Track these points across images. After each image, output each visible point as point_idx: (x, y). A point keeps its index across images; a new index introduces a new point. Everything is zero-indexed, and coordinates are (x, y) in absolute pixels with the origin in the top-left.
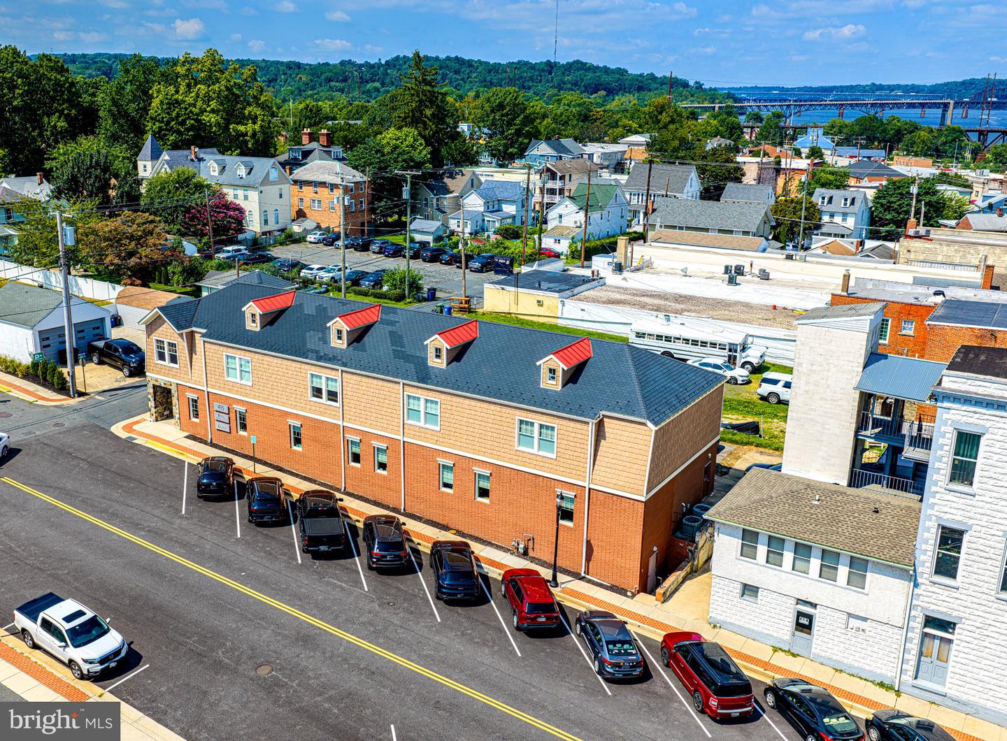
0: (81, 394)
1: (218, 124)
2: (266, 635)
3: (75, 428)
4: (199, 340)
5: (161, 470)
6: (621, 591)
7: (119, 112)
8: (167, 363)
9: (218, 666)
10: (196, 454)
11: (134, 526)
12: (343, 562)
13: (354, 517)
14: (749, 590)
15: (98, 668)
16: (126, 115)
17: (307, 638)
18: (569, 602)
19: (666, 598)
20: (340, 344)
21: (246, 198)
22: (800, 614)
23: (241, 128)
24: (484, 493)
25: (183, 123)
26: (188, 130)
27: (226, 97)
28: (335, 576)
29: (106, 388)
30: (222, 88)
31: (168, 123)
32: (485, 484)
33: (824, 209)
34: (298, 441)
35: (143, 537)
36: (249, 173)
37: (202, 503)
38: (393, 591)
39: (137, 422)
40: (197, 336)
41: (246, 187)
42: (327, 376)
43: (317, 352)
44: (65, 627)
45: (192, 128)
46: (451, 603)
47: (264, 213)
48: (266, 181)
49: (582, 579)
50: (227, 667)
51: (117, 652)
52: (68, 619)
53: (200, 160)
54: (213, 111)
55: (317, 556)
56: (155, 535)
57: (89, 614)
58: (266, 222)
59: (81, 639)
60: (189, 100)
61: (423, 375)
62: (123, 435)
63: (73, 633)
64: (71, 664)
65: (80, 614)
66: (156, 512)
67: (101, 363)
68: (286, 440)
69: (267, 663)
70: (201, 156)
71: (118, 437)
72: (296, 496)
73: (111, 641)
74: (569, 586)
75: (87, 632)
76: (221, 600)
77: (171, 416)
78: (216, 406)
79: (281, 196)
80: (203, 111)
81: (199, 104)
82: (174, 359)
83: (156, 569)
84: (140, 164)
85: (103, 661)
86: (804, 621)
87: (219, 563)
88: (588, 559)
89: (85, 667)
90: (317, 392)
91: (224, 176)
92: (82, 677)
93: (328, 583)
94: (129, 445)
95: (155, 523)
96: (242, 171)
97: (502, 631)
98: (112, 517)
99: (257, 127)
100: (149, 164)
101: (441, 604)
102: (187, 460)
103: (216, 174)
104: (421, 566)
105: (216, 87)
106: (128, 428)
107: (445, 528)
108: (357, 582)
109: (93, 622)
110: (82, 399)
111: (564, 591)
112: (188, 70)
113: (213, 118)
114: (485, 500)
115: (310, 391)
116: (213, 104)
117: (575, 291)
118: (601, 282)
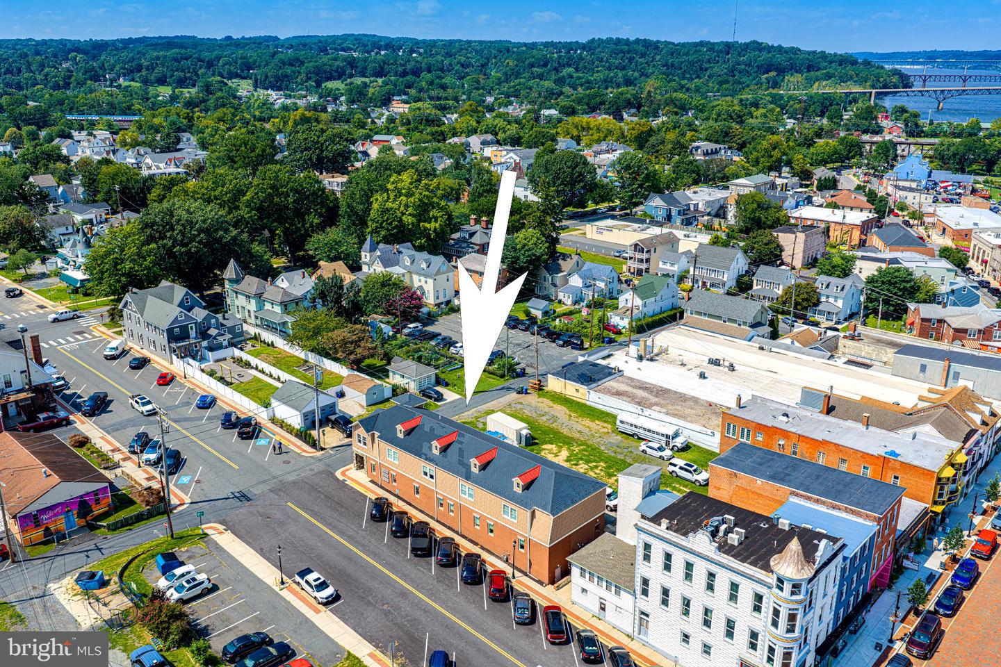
0: (323, 449)
1: (413, 223)
2: (389, 591)
3: (319, 472)
4: (376, 440)
5: (357, 501)
6: (540, 583)
7: (352, 211)
8: (362, 445)
9: (369, 603)
10: (373, 493)
11: (342, 534)
12: (426, 559)
13: (437, 535)
14: (584, 590)
15: (325, 601)
16: (356, 214)
17: (404, 594)
18: (517, 587)
19: (558, 588)
20: (436, 452)
21: (426, 282)
22: (601, 603)
23: (427, 225)
24: (491, 531)
25: (391, 223)
26: (394, 228)
27: (419, 205)
28: (422, 566)
29: (334, 445)
30: (417, 200)
31: (382, 223)
32: (492, 528)
33: (822, 292)
34: (418, 493)
35: (345, 540)
36: (428, 267)
37: (372, 522)
38: (444, 575)
39: (348, 470)
40: (376, 436)
41: (426, 276)
42: (430, 468)
43: (426, 455)
44: (314, 584)
45: (396, 227)
46: (466, 583)
47: (436, 292)
48: (438, 273)
49: (527, 575)
50: (371, 604)
51: (332, 595)
52: (315, 581)
53: (400, 252)
54: (410, 215)
55: (416, 556)
56: (351, 539)
57: (323, 579)
58: (438, 298)
59: (320, 588)
60: (395, 206)
61: (468, 476)
62: (341, 478)
63: (316, 586)
64: (315, 598)
65: (319, 579)
66: (352, 526)
67: (333, 427)
68: (412, 491)
69: (387, 604)
70: (401, 249)
71: (338, 479)
72: (414, 521)
73: (329, 591)
74: (520, 579)
75: (322, 586)
76: (375, 574)
77: (363, 468)
78: (383, 469)
79: (448, 280)
80: (403, 214)
81: (402, 209)
82: (365, 444)
83: (350, 557)
84: (363, 254)
85: (327, 598)
86: (603, 606)
87: (375, 556)
88: (530, 567)
89: (320, 600)
90: (426, 474)
91: (413, 266)
92: (319, 603)
93: (418, 569)
94: (342, 484)
95: (351, 533)
96: (424, 266)
97: (483, 597)
98: (333, 528)
99: (437, 225)
100: (368, 255)
101: (462, 583)
102: (369, 496)
103: (409, 264)
104: (459, 563)
105: (412, 199)
106: (343, 474)
107: (476, 544)
108: (431, 569)
109: (324, 582)
110: (323, 452)
111: (517, 582)
112: (395, 187)
113: (410, 219)
114: (491, 534)
115: (422, 473)
116: (410, 210)
117: (600, 383)
118: (620, 374)
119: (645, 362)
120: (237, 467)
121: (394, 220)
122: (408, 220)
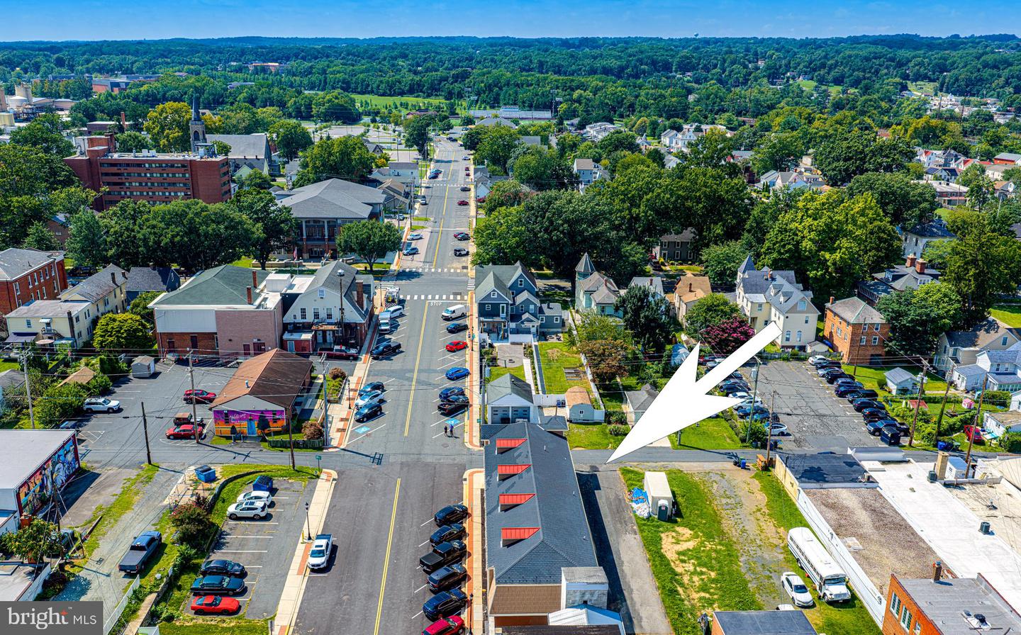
3: (456, 464)
5: (448, 501)
10: (470, 501)
21: (779, 318)
30: (821, 224)
36: (786, 301)
39: (480, 472)
41: (780, 311)
48: (793, 310)
51: (319, 565)
53: (773, 279)
58: (788, 340)
62: (466, 476)
69: (350, 595)
70: (777, 276)
71: (462, 476)
85: (315, 565)
87: (396, 553)
89: (310, 565)
91: (775, 297)
94: (459, 482)
96: (782, 299)
99: (838, 257)
102: (464, 501)
103: (773, 294)
106: (472, 474)
113: (810, 245)
117: (826, 485)
118: (869, 485)
119: (938, 485)
120: (406, 434)
121: (789, 244)
122: (807, 244)
